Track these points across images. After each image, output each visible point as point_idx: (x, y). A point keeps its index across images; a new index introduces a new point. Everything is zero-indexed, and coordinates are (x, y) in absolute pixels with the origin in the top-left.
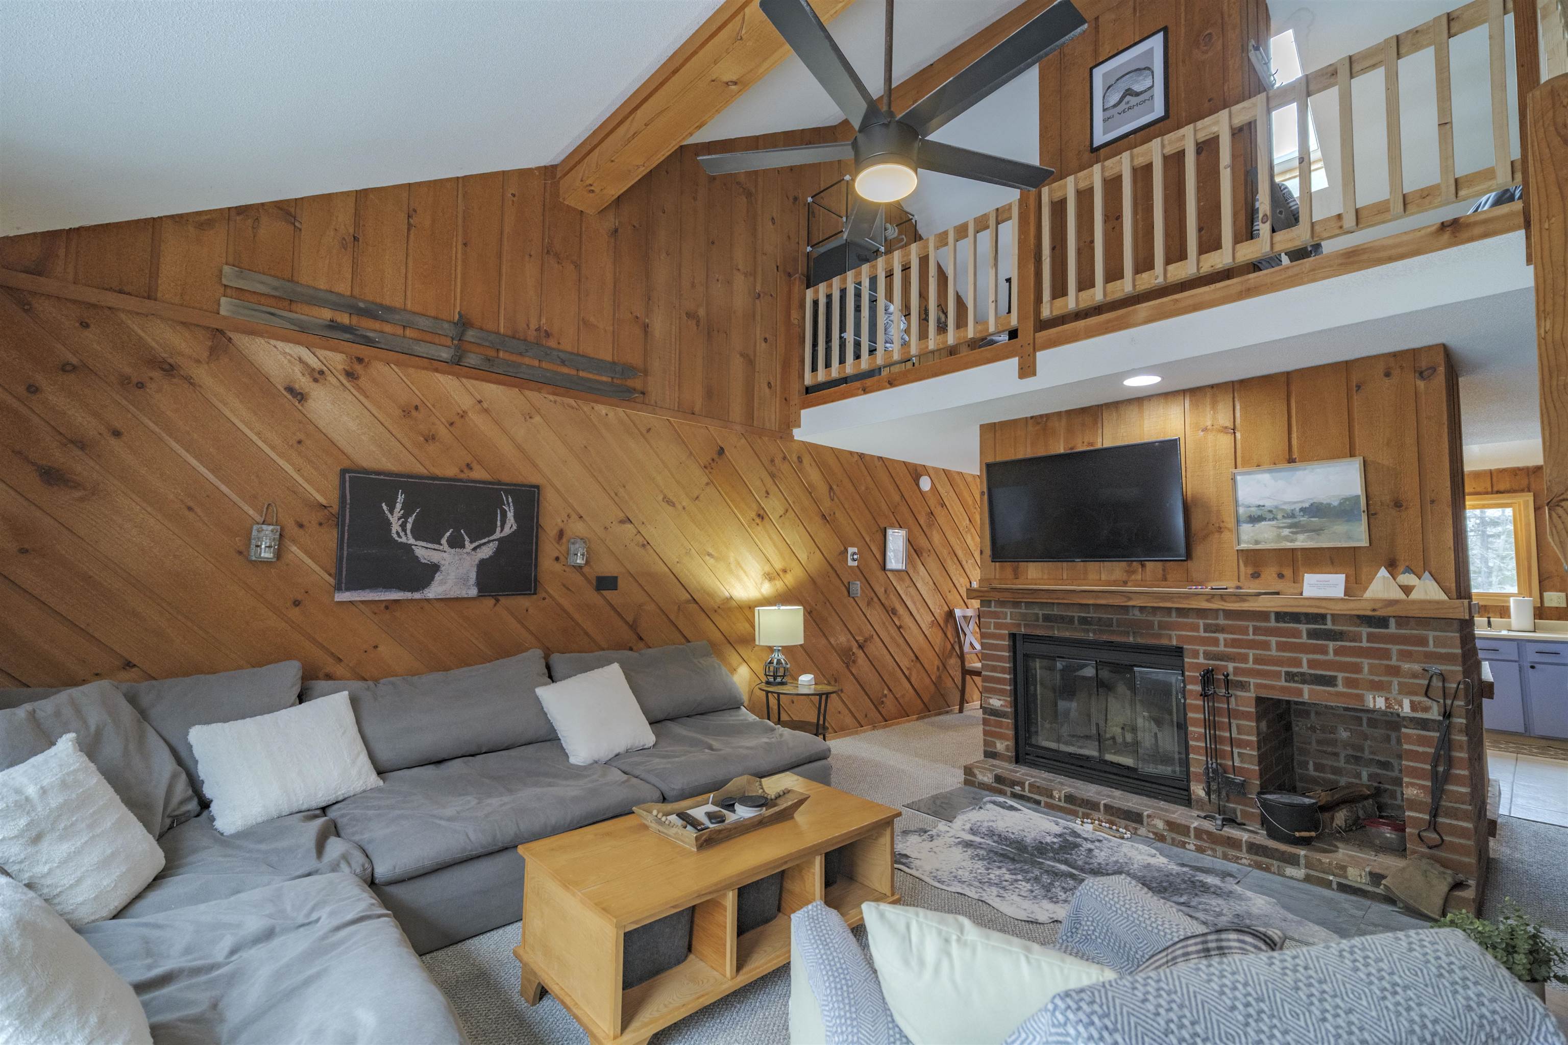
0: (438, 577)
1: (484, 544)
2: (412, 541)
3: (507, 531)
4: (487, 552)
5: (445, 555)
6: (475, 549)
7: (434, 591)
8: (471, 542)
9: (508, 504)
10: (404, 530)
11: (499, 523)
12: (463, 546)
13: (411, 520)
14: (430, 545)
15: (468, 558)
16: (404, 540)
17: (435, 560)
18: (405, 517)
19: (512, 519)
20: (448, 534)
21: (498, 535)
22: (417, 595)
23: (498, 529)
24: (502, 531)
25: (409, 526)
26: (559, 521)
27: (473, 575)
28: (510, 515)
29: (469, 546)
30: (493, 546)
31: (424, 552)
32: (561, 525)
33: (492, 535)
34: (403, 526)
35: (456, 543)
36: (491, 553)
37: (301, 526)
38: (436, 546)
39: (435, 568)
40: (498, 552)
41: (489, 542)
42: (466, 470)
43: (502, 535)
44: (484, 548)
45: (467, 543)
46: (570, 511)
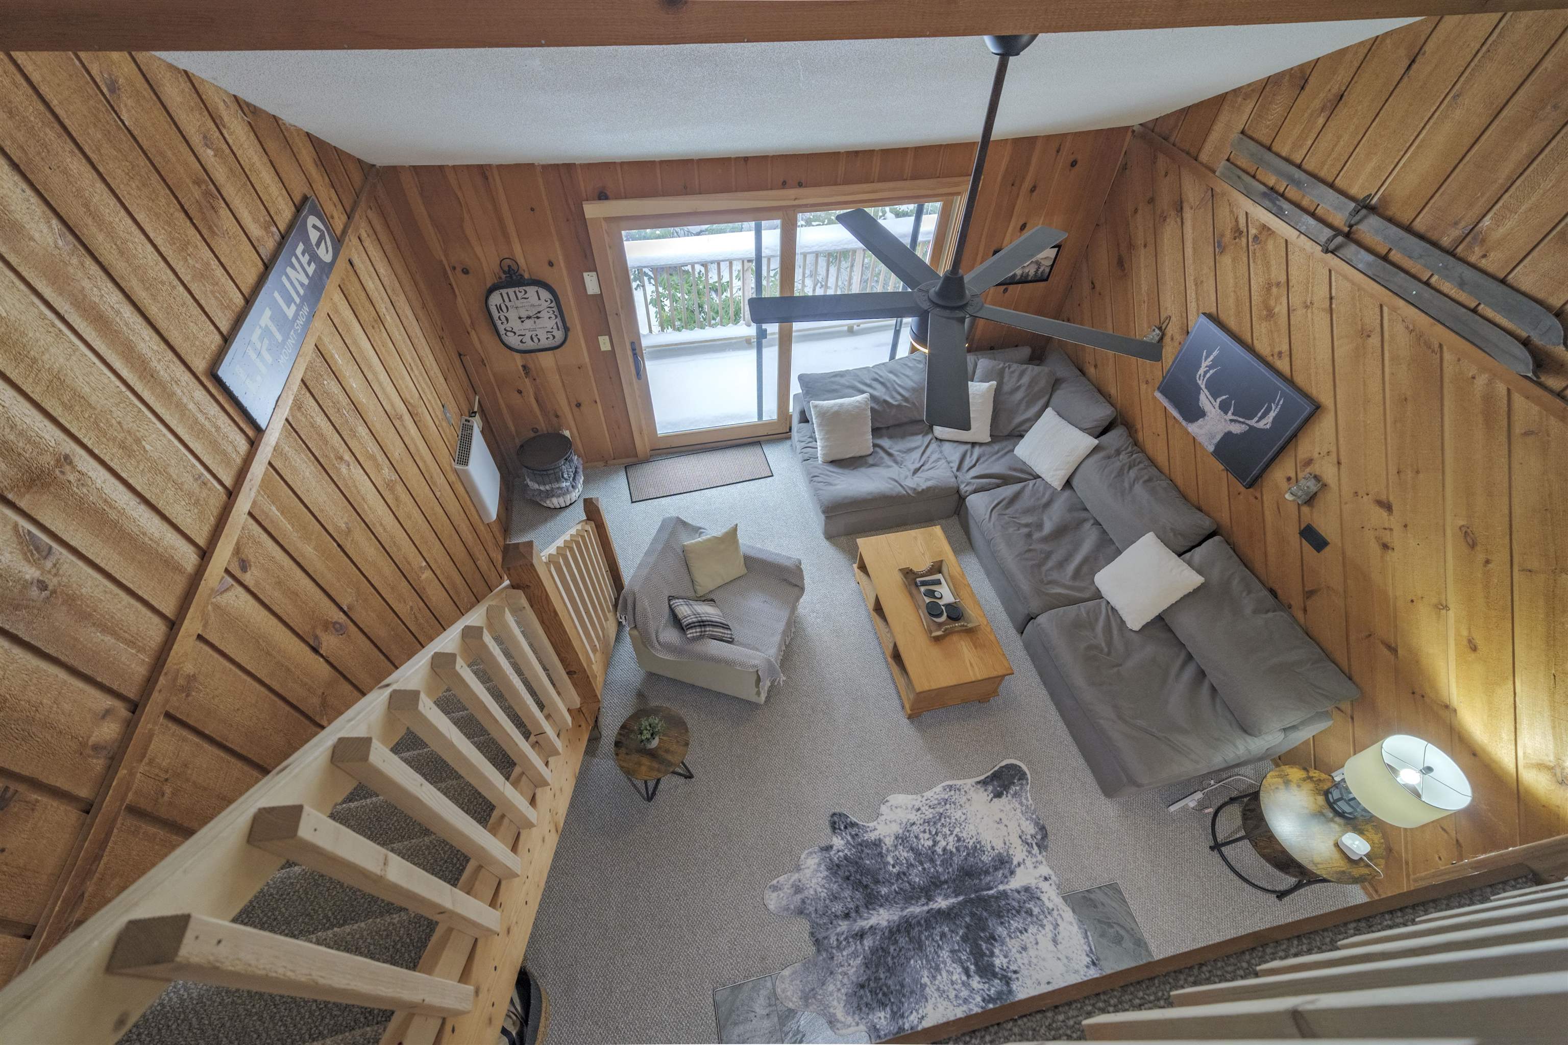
0: (1200, 421)
1: (1240, 422)
2: (1203, 387)
3: (1261, 425)
4: (1237, 429)
5: (1213, 410)
6: (1231, 421)
7: (1193, 428)
8: (1233, 414)
9: (1278, 405)
10: (1204, 376)
11: (1259, 414)
12: (1226, 413)
13: (1211, 372)
14: (1210, 397)
15: (1224, 423)
16: (1200, 382)
17: (1206, 409)
18: (1210, 367)
19: (1271, 419)
20: (1224, 397)
21: (1252, 422)
22: (1184, 423)
23: (1256, 419)
24: (1258, 422)
25: (1208, 375)
26: (1317, 450)
27: (1218, 437)
28: (1272, 414)
29: (1230, 416)
30: (1244, 428)
31: (1205, 400)
32: (1316, 455)
33: (1249, 419)
34: (1206, 373)
35: (1224, 407)
36: (1239, 432)
37: (1172, 339)
38: (1213, 401)
39: (1202, 414)
40: (1244, 435)
41: (1243, 423)
42: (1275, 356)
43: (1255, 425)
44: (1237, 424)
45: (1230, 413)
46: (1334, 449)
